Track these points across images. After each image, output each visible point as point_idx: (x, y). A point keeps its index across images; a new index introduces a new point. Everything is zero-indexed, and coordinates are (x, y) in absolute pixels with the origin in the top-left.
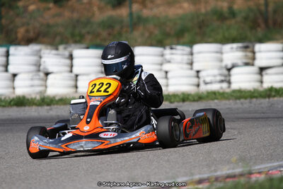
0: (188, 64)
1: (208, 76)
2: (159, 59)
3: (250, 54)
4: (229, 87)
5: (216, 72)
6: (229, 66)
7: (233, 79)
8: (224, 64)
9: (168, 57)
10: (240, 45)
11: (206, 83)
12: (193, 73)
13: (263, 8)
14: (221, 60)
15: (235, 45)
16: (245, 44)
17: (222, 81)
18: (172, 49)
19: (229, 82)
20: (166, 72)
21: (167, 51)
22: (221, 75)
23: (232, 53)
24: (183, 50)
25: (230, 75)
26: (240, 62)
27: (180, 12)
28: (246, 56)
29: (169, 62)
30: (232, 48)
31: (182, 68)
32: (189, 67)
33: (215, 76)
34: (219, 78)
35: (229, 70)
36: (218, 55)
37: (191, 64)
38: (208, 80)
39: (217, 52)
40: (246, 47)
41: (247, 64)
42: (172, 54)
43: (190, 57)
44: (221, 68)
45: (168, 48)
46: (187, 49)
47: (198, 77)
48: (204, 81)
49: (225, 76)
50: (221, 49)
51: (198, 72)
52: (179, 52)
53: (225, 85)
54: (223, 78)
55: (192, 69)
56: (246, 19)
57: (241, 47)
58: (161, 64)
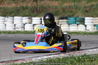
0: (12, 22)
1: (18, 26)
2: (3, 20)
3: (31, 20)
4: (24, 30)
5: (20, 25)
6: (24, 24)
7: (25, 27)
8: (23, 23)
9: (6, 20)
10: (28, 17)
11: (17, 28)
12: (14, 25)
13: (36, 7)
14: (22, 22)
15: (26, 17)
16: (29, 17)
17: (22, 28)
18: (7, 17)
19: (24, 28)
20: (6, 24)
21: (6, 18)
22: (22, 26)
23: (25, 20)
24: (11, 18)
25: (24, 26)
26: (27, 22)
27: (12, 6)
28: (29, 21)
29: (7, 21)
30: (25, 18)
31: (10, 23)
32: (12, 23)
33: (20, 26)
34: (21, 27)
35: (24, 25)
36: (21, 20)
37: (13, 22)
38: (18, 27)
39: (21, 19)
40: (30, 18)
41: (30, 23)
42: (7, 19)
43: (13, 20)
44: (22, 24)
45: (6, 17)
46: (12, 18)
47: (15, 26)
48: (17, 27)
49: (23, 26)
50: (22, 18)
51: (15, 25)
52: (9, 18)
53: (23, 29)
54: (22, 27)
55: (13, 24)
56: (31, 9)
57: (28, 18)
58: (4, 22)
